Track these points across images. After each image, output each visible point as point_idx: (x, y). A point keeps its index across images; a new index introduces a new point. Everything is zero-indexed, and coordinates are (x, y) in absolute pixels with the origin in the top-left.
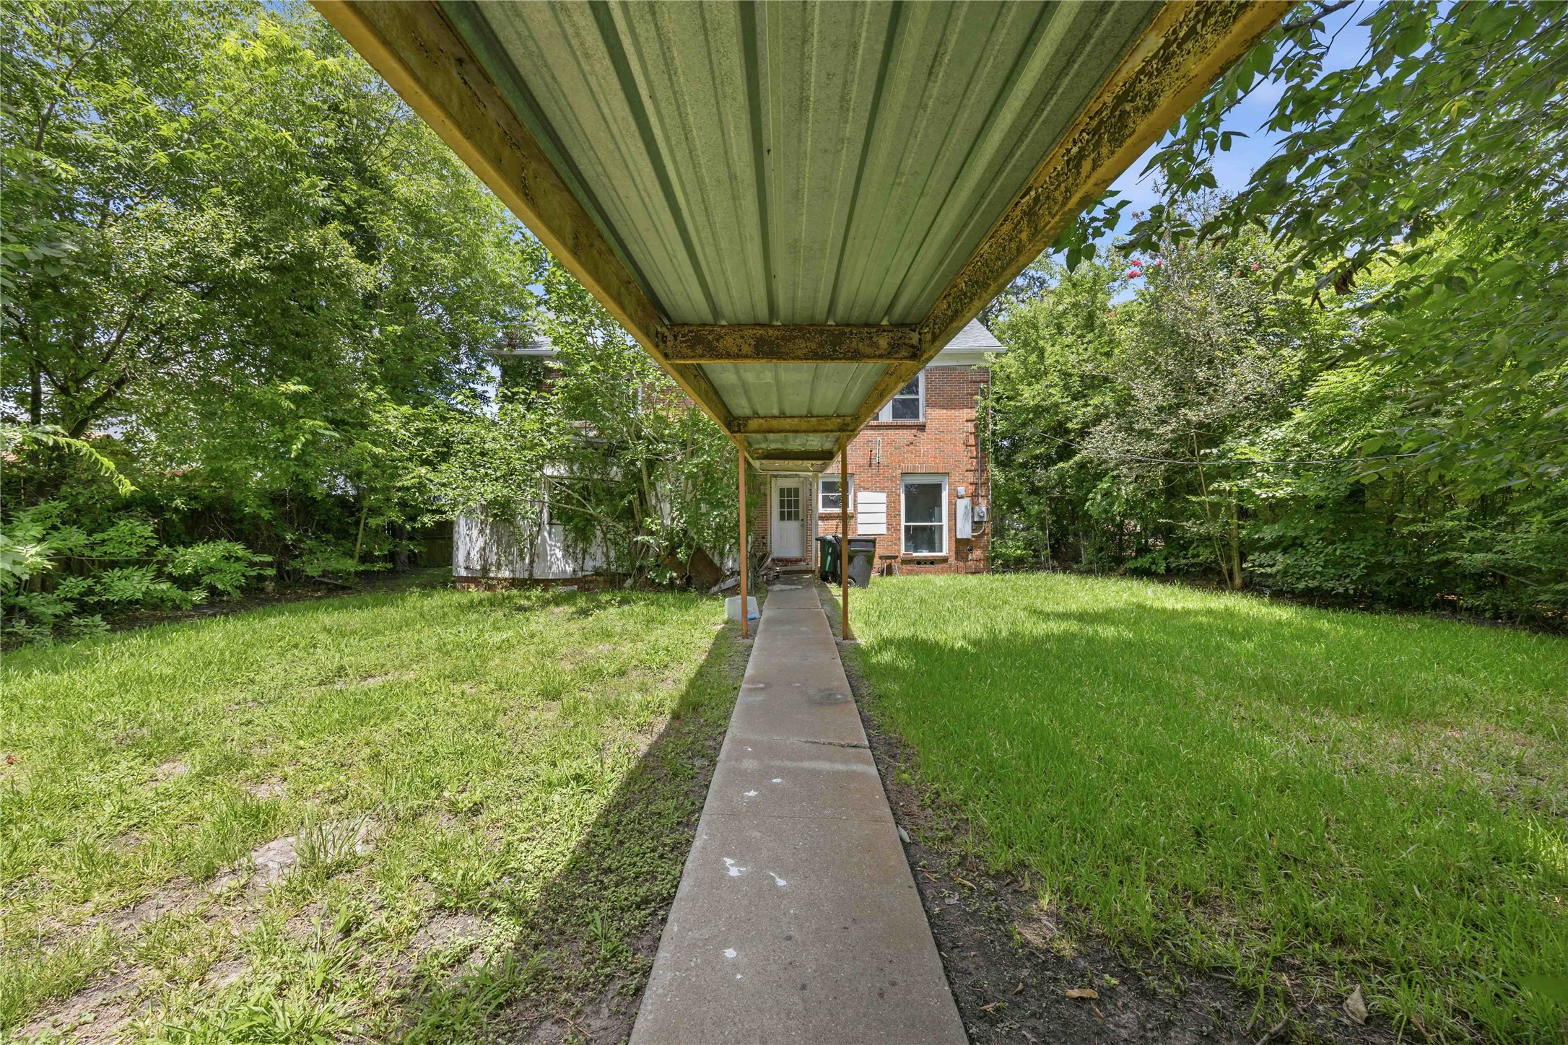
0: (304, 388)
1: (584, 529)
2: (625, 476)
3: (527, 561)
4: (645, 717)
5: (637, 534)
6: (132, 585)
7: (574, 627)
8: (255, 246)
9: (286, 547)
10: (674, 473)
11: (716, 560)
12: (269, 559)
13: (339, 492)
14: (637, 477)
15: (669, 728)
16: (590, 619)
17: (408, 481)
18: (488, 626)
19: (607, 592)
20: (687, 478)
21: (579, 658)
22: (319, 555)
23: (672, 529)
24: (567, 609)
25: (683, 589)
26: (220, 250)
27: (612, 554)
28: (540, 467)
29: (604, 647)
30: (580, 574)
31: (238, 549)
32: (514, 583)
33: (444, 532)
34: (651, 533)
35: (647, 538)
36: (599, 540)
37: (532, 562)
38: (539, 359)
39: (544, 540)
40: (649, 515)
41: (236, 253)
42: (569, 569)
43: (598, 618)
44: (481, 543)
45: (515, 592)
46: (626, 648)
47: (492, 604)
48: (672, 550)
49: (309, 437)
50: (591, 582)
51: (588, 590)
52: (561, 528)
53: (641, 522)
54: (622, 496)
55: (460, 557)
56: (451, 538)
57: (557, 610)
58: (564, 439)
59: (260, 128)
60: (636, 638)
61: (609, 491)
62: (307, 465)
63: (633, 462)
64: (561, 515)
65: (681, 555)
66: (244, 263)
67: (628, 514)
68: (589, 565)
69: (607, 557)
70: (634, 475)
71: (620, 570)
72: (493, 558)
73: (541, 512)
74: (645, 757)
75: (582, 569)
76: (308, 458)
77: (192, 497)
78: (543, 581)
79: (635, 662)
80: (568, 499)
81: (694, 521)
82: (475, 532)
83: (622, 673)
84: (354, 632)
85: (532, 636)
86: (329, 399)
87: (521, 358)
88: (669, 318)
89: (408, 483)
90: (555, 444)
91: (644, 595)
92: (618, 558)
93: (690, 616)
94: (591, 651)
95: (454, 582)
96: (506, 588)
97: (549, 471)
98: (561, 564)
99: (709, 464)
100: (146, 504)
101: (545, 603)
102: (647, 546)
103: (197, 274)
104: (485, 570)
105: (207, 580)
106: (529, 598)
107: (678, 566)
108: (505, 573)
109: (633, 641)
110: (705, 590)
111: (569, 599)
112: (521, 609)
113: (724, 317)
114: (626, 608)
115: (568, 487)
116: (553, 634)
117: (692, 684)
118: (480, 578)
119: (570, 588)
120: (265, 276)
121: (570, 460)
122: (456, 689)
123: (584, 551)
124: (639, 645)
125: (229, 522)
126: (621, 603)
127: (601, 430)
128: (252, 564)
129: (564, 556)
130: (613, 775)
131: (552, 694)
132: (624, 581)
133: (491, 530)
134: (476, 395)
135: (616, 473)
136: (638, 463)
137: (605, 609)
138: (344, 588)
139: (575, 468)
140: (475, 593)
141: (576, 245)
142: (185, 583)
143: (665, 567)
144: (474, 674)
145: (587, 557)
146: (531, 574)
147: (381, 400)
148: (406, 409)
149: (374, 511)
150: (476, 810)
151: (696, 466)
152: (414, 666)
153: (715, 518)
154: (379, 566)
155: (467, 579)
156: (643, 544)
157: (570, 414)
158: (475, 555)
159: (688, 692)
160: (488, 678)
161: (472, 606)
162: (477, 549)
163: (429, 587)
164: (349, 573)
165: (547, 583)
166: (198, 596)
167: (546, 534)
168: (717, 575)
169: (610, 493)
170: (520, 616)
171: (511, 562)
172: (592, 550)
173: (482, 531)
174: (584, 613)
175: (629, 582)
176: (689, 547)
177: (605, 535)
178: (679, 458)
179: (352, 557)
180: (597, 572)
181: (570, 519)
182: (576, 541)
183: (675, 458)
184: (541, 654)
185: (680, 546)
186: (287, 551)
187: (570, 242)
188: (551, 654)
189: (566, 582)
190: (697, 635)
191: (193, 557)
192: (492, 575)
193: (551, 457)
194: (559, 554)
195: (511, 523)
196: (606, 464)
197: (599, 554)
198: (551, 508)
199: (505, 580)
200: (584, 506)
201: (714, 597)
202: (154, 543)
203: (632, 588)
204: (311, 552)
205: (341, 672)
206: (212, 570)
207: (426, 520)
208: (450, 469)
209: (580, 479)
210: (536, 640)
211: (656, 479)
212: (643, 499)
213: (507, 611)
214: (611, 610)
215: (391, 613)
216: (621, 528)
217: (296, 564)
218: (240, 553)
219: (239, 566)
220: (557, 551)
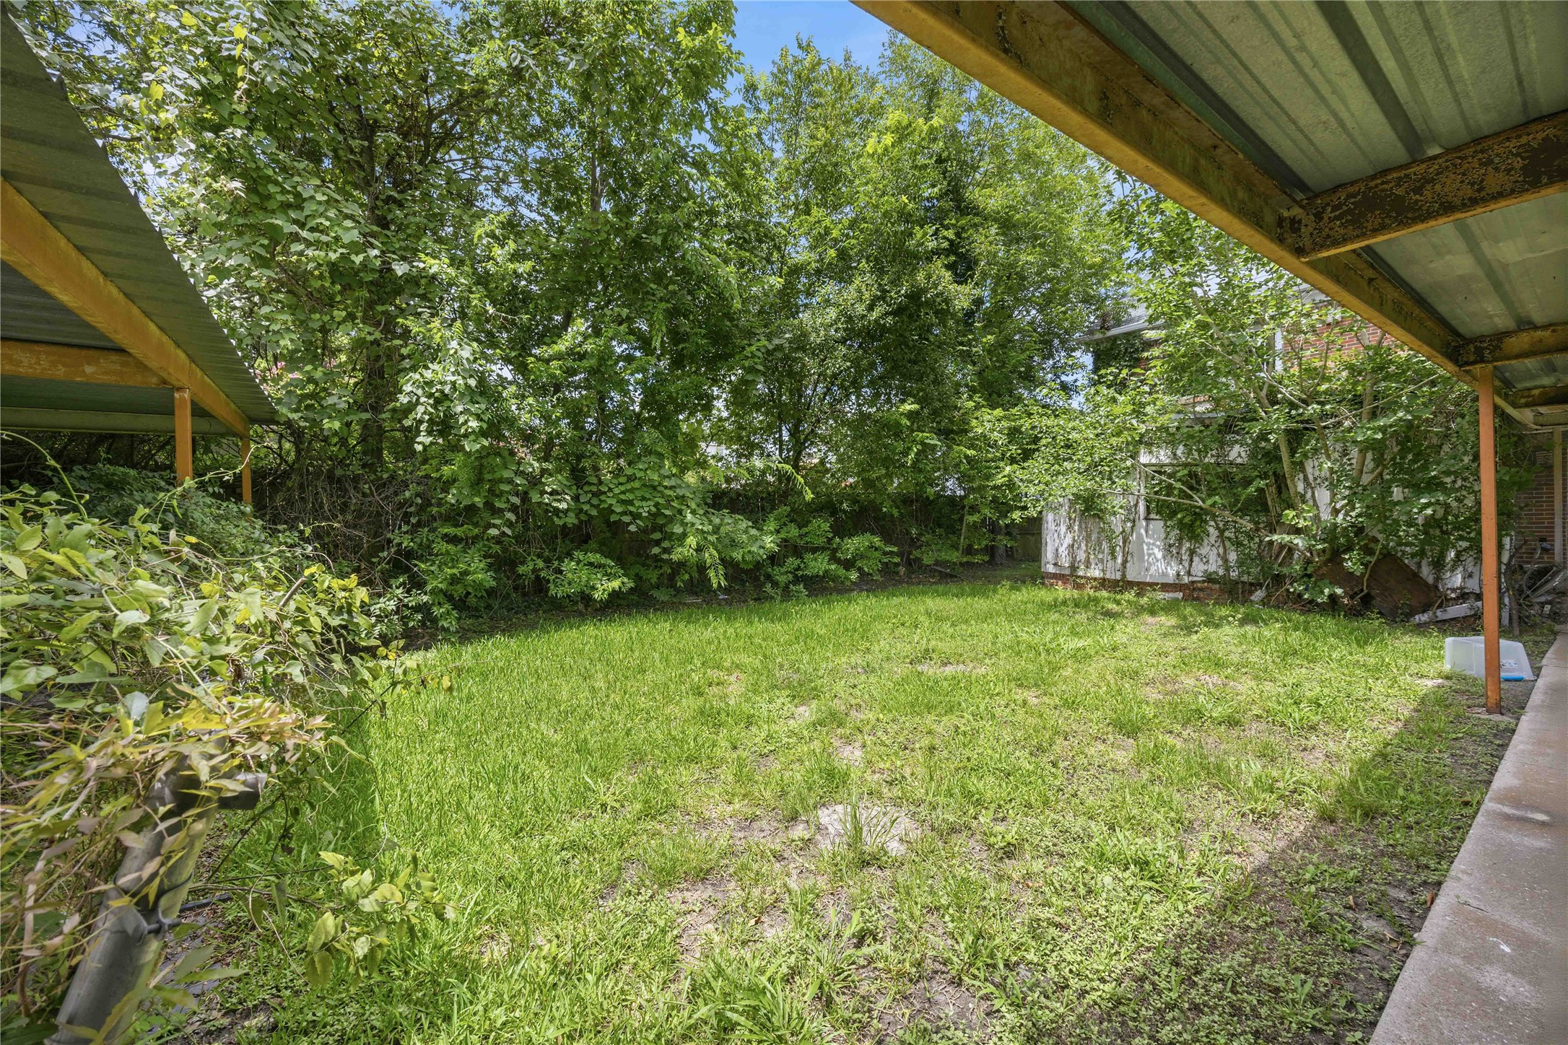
0: (915, 407)
1: (1191, 525)
2: (1252, 455)
3: (1119, 560)
4: (1269, 802)
5: (1273, 531)
6: (819, 564)
7: (1170, 645)
8: (883, 298)
9: (912, 539)
10: (1339, 446)
11: (1426, 572)
12: (895, 549)
13: (949, 493)
14: (1272, 456)
15: (1312, 834)
16: (1194, 637)
17: (999, 480)
18: (1065, 630)
19: (1224, 604)
20: (1363, 452)
21: (1169, 687)
22: (933, 547)
23: (1335, 526)
24: (1168, 621)
25: (1354, 613)
26: (860, 309)
27: (1233, 557)
28: (1134, 456)
29: (1212, 680)
30: (1186, 580)
31: (877, 540)
32: (1103, 583)
33: (1033, 527)
34: (1298, 531)
35: (1287, 538)
36: (1212, 539)
37: (1125, 562)
38: (1135, 334)
39: (1140, 536)
40: (1291, 506)
41: (871, 308)
42: (1171, 572)
43: (1206, 638)
44: (1068, 541)
45: (1105, 593)
46: (1245, 686)
47: (1077, 606)
48: (1334, 556)
49: (919, 447)
50: (1201, 590)
51: (1197, 599)
52: (1162, 523)
53: (1280, 515)
54: (1247, 482)
55: (1049, 555)
56: (1040, 534)
57: (1150, 620)
58: (1164, 420)
59: (889, 202)
60: (1261, 675)
61: (1227, 478)
62: (920, 471)
63: (1263, 437)
64: (1161, 508)
65: (1352, 563)
66: (875, 315)
67: (1258, 505)
68: (1199, 569)
69: (1226, 561)
70: (1267, 454)
71: (1245, 578)
72: (1081, 556)
73: (1136, 505)
74: (1259, 870)
75: (1189, 573)
76: (921, 466)
77: (854, 501)
78: (1138, 584)
79: (1256, 711)
80: (1170, 488)
81: (1380, 510)
82: (1063, 529)
83: (1232, 722)
84: (948, 618)
85: (1114, 649)
86: (935, 413)
87: (1115, 338)
88: (1303, 186)
89: (999, 482)
90: (1153, 426)
91: (1282, 614)
92: (1240, 563)
93: (1369, 655)
94: (1189, 682)
95: (1043, 578)
96: (1096, 589)
97: (1144, 458)
98: (1161, 566)
99: (1410, 425)
100: (826, 506)
101: (1140, 610)
102: (1291, 550)
103: (851, 334)
104: (1073, 568)
105: (859, 564)
106: (1118, 603)
107: (1348, 579)
108: (1096, 573)
109: (1256, 678)
110: (1399, 617)
111: (1169, 608)
112: (1108, 614)
113: (1434, 139)
114: (1250, 629)
115: (1170, 476)
116: (1138, 650)
117: (1363, 770)
118: (1070, 577)
119: (1171, 595)
120: (889, 320)
121: (1172, 441)
122: (1020, 695)
123: (1192, 553)
124: (1268, 686)
125: (876, 519)
126: (1243, 622)
127: (1217, 402)
128: (885, 553)
129: (1164, 557)
130: (1197, 882)
131: (1128, 728)
132: (1251, 593)
133: (1080, 526)
134: (1064, 387)
135: (1238, 453)
136: (1272, 437)
137: (1217, 626)
138: (952, 576)
139: (1179, 452)
140: (1062, 592)
141: (1106, 107)
142: (848, 565)
143: (1322, 577)
144: (1040, 683)
145: (1196, 559)
146: (1124, 575)
147: (977, 407)
148: (998, 412)
149: (974, 509)
150: (1009, 852)
151: (1383, 430)
152: (987, 661)
153: (1424, 507)
154: (977, 559)
155: (1055, 576)
156: (1282, 546)
157: (1172, 386)
158: (1063, 551)
159: (1354, 783)
160: (1053, 690)
161: (1055, 606)
162: (1065, 545)
163: (1019, 582)
164: (955, 564)
165: (1141, 587)
166: (854, 576)
167: (1143, 531)
168: (1430, 597)
169: (1228, 479)
170: (1105, 623)
171: (1102, 561)
172: (1204, 550)
173: (1070, 528)
174: (1189, 629)
175: (1259, 595)
176: (1368, 551)
177: (1222, 532)
178: (1347, 424)
179: (957, 549)
180: (1210, 578)
181: (1173, 514)
182: (1180, 540)
183: (1340, 424)
184: (1122, 674)
185: (1349, 549)
186: (914, 543)
187: (1093, 105)
188: (1134, 675)
189: (1166, 587)
190: (1379, 687)
191: (853, 544)
192: (1081, 573)
193: (1145, 441)
194: (1159, 555)
195: (1100, 518)
196: (1222, 444)
197: (1213, 557)
198: (1148, 501)
199: (1095, 579)
200: (1191, 498)
201: (1421, 629)
202: (830, 535)
203: (1264, 602)
204: (928, 545)
205: (927, 655)
206: (862, 557)
207: (1014, 516)
208: (1037, 465)
209: (1185, 465)
210: (1119, 654)
211: (1305, 455)
212: (1281, 483)
213: (1090, 614)
214: (1227, 629)
215: (980, 604)
216: (1247, 524)
217: (916, 553)
218: (878, 544)
219: (877, 554)
220: (1156, 551)
